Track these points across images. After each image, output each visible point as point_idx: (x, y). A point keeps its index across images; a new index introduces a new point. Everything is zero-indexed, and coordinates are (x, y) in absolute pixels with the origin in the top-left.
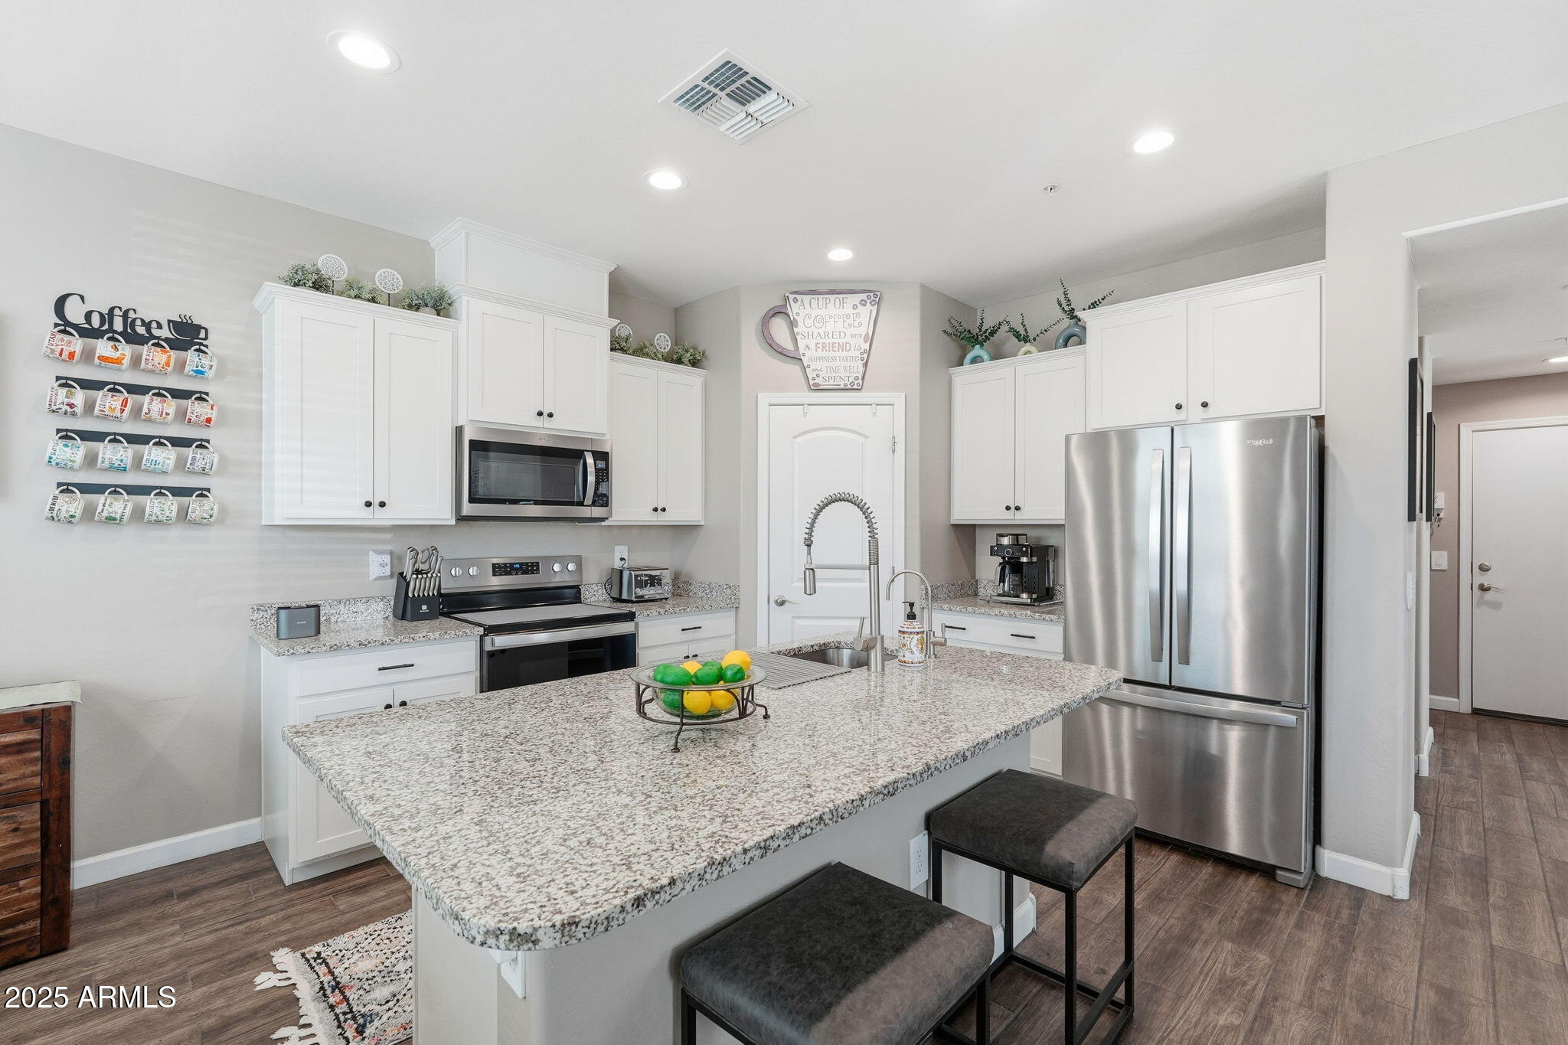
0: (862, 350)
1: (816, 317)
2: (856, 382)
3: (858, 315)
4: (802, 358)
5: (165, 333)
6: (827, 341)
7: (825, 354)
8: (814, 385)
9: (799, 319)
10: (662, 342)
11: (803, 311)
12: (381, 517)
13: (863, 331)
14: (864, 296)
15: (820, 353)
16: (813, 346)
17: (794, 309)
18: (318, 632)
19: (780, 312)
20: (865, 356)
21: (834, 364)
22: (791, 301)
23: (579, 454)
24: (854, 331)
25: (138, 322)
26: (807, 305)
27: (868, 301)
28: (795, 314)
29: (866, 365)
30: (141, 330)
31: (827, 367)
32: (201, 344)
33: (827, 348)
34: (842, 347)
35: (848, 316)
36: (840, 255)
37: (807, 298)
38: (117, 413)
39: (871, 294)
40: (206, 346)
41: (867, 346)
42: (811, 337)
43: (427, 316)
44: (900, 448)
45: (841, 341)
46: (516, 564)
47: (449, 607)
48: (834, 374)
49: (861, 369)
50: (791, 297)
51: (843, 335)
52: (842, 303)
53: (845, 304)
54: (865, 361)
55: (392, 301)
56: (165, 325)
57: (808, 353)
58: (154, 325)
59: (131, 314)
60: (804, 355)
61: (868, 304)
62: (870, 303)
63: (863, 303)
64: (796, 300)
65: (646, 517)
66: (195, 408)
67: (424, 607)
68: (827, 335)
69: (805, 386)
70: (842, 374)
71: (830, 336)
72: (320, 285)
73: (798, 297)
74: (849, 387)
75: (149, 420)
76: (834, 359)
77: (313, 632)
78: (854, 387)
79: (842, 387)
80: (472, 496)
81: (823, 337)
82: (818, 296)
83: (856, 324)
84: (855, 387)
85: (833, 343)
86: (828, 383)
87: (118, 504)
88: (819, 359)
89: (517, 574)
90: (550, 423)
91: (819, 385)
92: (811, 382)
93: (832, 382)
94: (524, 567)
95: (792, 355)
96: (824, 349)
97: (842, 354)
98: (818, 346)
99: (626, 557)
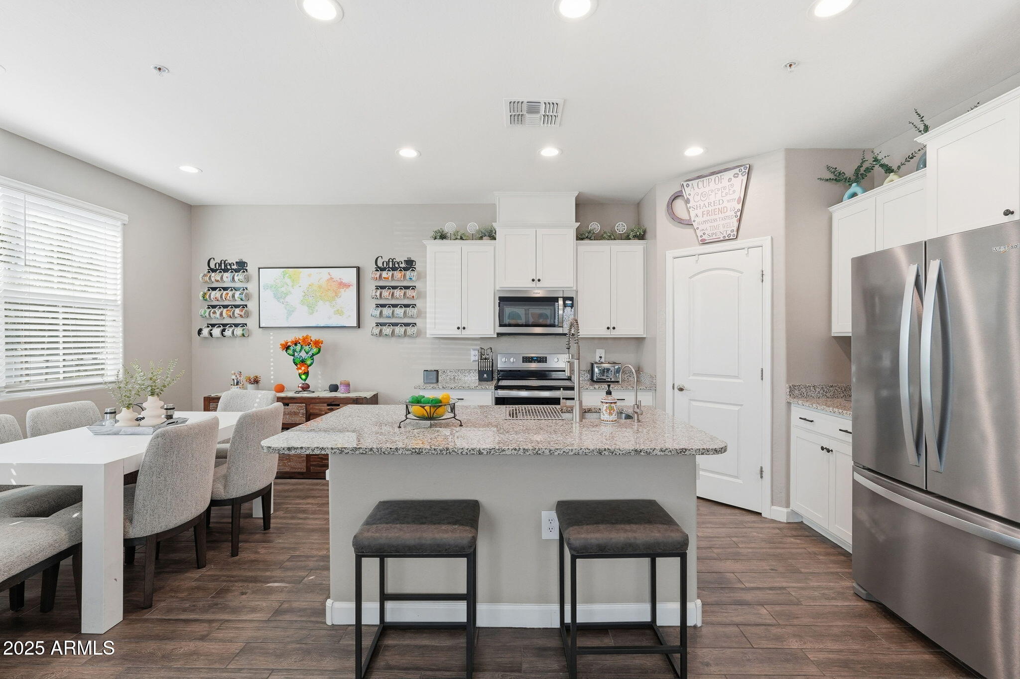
0: (736, 210)
1: (702, 193)
2: (732, 234)
3: (732, 185)
4: (693, 223)
5: (403, 265)
6: (710, 208)
7: (709, 218)
8: (701, 241)
9: (691, 198)
10: (621, 228)
11: (693, 192)
12: (465, 334)
13: (736, 196)
14: (737, 171)
15: (706, 218)
16: (700, 215)
17: (687, 192)
18: (437, 381)
19: (677, 196)
20: (739, 214)
21: (715, 224)
22: (685, 187)
23: (556, 299)
24: (729, 197)
25: (396, 263)
26: (695, 186)
27: (740, 173)
28: (687, 194)
29: (740, 220)
30: (397, 265)
31: (710, 227)
32: (414, 268)
33: (710, 213)
34: (720, 211)
35: (724, 188)
36: (694, 152)
37: (695, 182)
38: (388, 297)
39: (742, 168)
40: (415, 268)
41: (740, 206)
42: (698, 208)
43: (486, 241)
44: (768, 278)
45: (720, 207)
46: (535, 357)
47: (502, 377)
48: (716, 231)
49: (736, 224)
50: (685, 184)
51: (721, 202)
52: (720, 180)
53: (722, 180)
54: (739, 217)
55: (473, 237)
56: (403, 262)
57: (697, 220)
58: (400, 263)
59: (394, 260)
60: (694, 221)
61: (740, 175)
62: (742, 174)
63: (736, 175)
64: (688, 186)
65: (603, 332)
66: (410, 292)
67: (485, 375)
68: (709, 204)
69: (697, 242)
70: (721, 229)
71: (712, 204)
72: (443, 237)
73: (690, 183)
74: (727, 238)
75: (397, 298)
76: (715, 220)
77: (435, 381)
78: (730, 238)
79: (722, 239)
80: (501, 324)
81: (707, 206)
82: (703, 179)
83: (731, 192)
84: (732, 237)
85: (714, 209)
86: (711, 238)
87: (388, 330)
88: (705, 222)
89: (535, 362)
90: (539, 285)
91: (705, 240)
92: (700, 239)
93: (714, 237)
94: (539, 359)
95: (687, 223)
96: (708, 215)
97: (721, 215)
98: (704, 213)
99: (603, 356)
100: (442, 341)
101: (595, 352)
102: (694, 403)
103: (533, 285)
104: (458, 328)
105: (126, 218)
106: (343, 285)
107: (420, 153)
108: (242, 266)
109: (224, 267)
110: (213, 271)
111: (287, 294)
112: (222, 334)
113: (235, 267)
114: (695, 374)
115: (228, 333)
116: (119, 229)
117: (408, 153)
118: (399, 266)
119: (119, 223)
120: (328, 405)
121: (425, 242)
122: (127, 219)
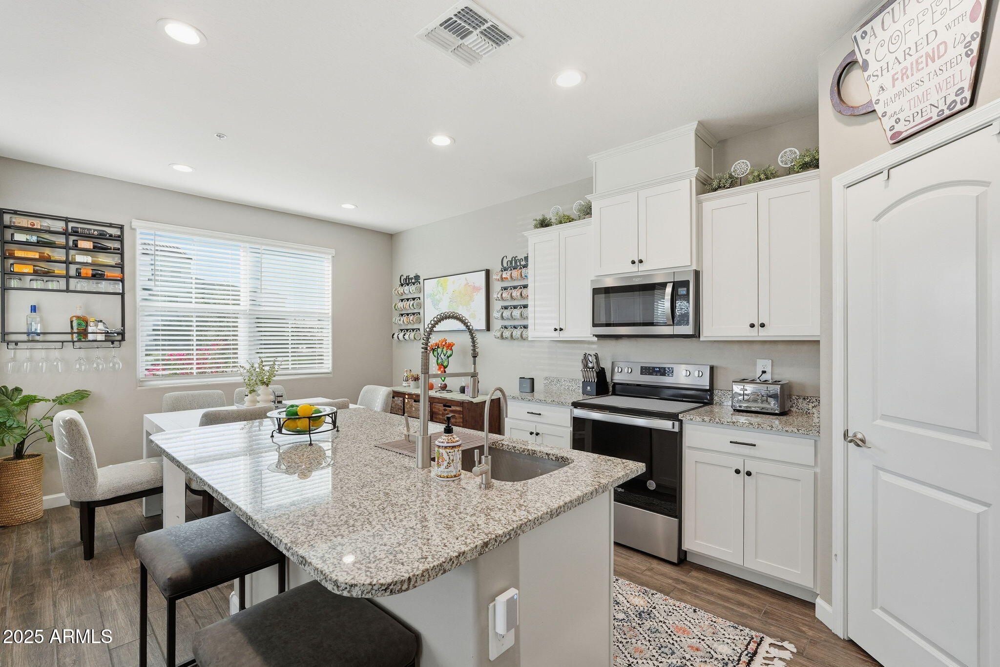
0: (969, 40)
1: (891, 38)
2: (960, 99)
4: (876, 107)
5: (524, 262)
6: (907, 63)
7: (907, 83)
8: (893, 138)
9: (869, 58)
10: (788, 158)
11: (874, 43)
12: (563, 336)
15: (900, 86)
16: (888, 84)
17: (863, 49)
18: (532, 391)
19: (849, 65)
20: (977, 45)
21: (920, 91)
22: (859, 41)
24: (949, 18)
25: (518, 261)
26: (877, 31)
28: (864, 53)
30: (518, 264)
31: (910, 101)
33: (909, 73)
34: (930, 59)
37: (875, 24)
38: (508, 298)
42: (885, 72)
43: (586, 220)
45: (928, 51)
46: (657, 368)
48: (921, 106)
49: (970, 73)
50: (858, 35)
51: (932, 37)
54: (977, 52)
56: (523, 259)
57: (883, 96)
58: (521, 260)
59: (516, 258)
60: (878, 102)
64: (863, 36)
66: (524, 292)
67: (589, 388)
68: (908, 54)
69: (885, 145)
70: (934, 97)
71: (913, 51)
72: (546, 225)
73: (866, 29)
74: (948, 113)
75: (515, 299)
76: (921, 81)
77: (529, 390)
78: (956, 110)
79: (935, 117)
80: (595, 322)
81: (903, 60)
82: (892, 7)
84: (959, 108)
85: (917, 61)
86: (912, 124)
87: (507, 333)
88: (898, 95)
89: (656, 375)
90: (642, 267)
91: (900, 133)
92: (890, 134)
93: (919, 119)
94: (662, 370)
95: (864, 111)
96: (905, 77)
97: (933, 67)
98: (896, 77)
99: (768, 369)
100: (559, 345)
101: (755, 365)
102: (884, 476)
103: (634, 268)
104: (556, 330)
105: (333, 251)
106: (476, 289)
107: (453, 139)
108: (417, 277)
109: (407, 281)
110: (402, 285)
111: (439, 301)
112: (404, 338)
113: (413, 281)
114: (884, 417)
115: (406, 337)
116: (330, 261)
117: (441, 141)
118: (520, 263)
119: (330, 257)
120: (445, 406)
121: (525, 234)
122: (334, 253)
